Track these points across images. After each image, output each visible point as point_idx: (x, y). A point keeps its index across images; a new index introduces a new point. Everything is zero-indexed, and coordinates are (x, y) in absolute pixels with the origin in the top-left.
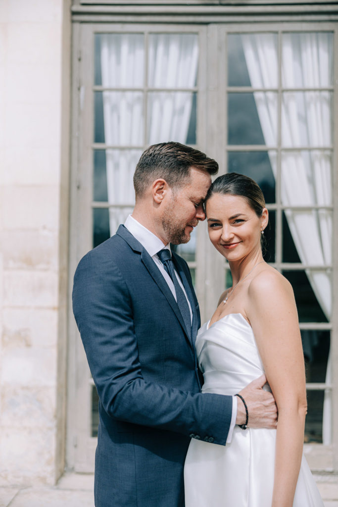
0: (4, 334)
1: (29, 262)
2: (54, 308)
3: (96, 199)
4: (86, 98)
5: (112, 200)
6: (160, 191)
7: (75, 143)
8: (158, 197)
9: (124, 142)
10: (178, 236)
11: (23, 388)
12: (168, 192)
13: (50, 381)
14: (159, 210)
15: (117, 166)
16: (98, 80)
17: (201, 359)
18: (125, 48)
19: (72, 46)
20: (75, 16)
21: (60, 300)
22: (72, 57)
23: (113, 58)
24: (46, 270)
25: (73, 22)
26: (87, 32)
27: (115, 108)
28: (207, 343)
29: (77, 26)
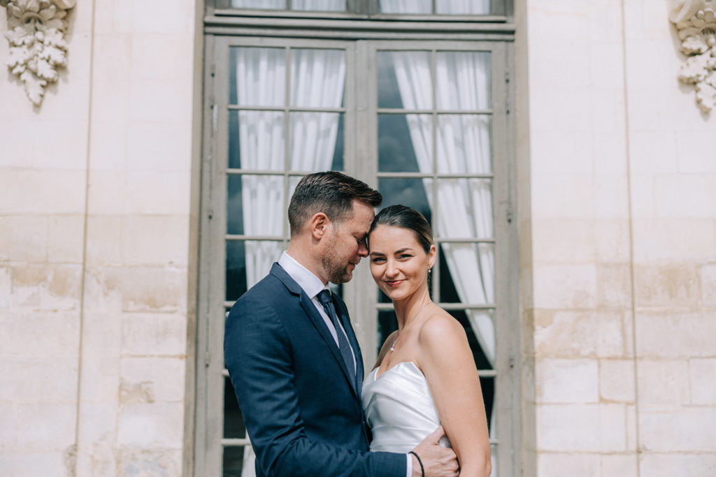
0: (121, 388)
1: (153, 304)
2: (181, 357)
3: (230, 231)
4: (220, 117)
5: (248, 232)
6: (320, 226)
7: (206, 167)
8: (317, 232)
9: (262, 167)
10: (339, 274)
11: (143, 452)
12: (328, 227)
13: (176, 443)
14: (319, 247)
15: (254, 194)
16: (233, 98)
17: (370, 413)
18: (263, 64)
19: (204, 60)
20: (208, 28)
21: (188, 347)
22: (205, 73)
23: (251, 73)
24: (172, 312)
25: (205, 33)
26: (221, 45)
27: (252, 129)
28: (375, 396)
29: (210, 38)
